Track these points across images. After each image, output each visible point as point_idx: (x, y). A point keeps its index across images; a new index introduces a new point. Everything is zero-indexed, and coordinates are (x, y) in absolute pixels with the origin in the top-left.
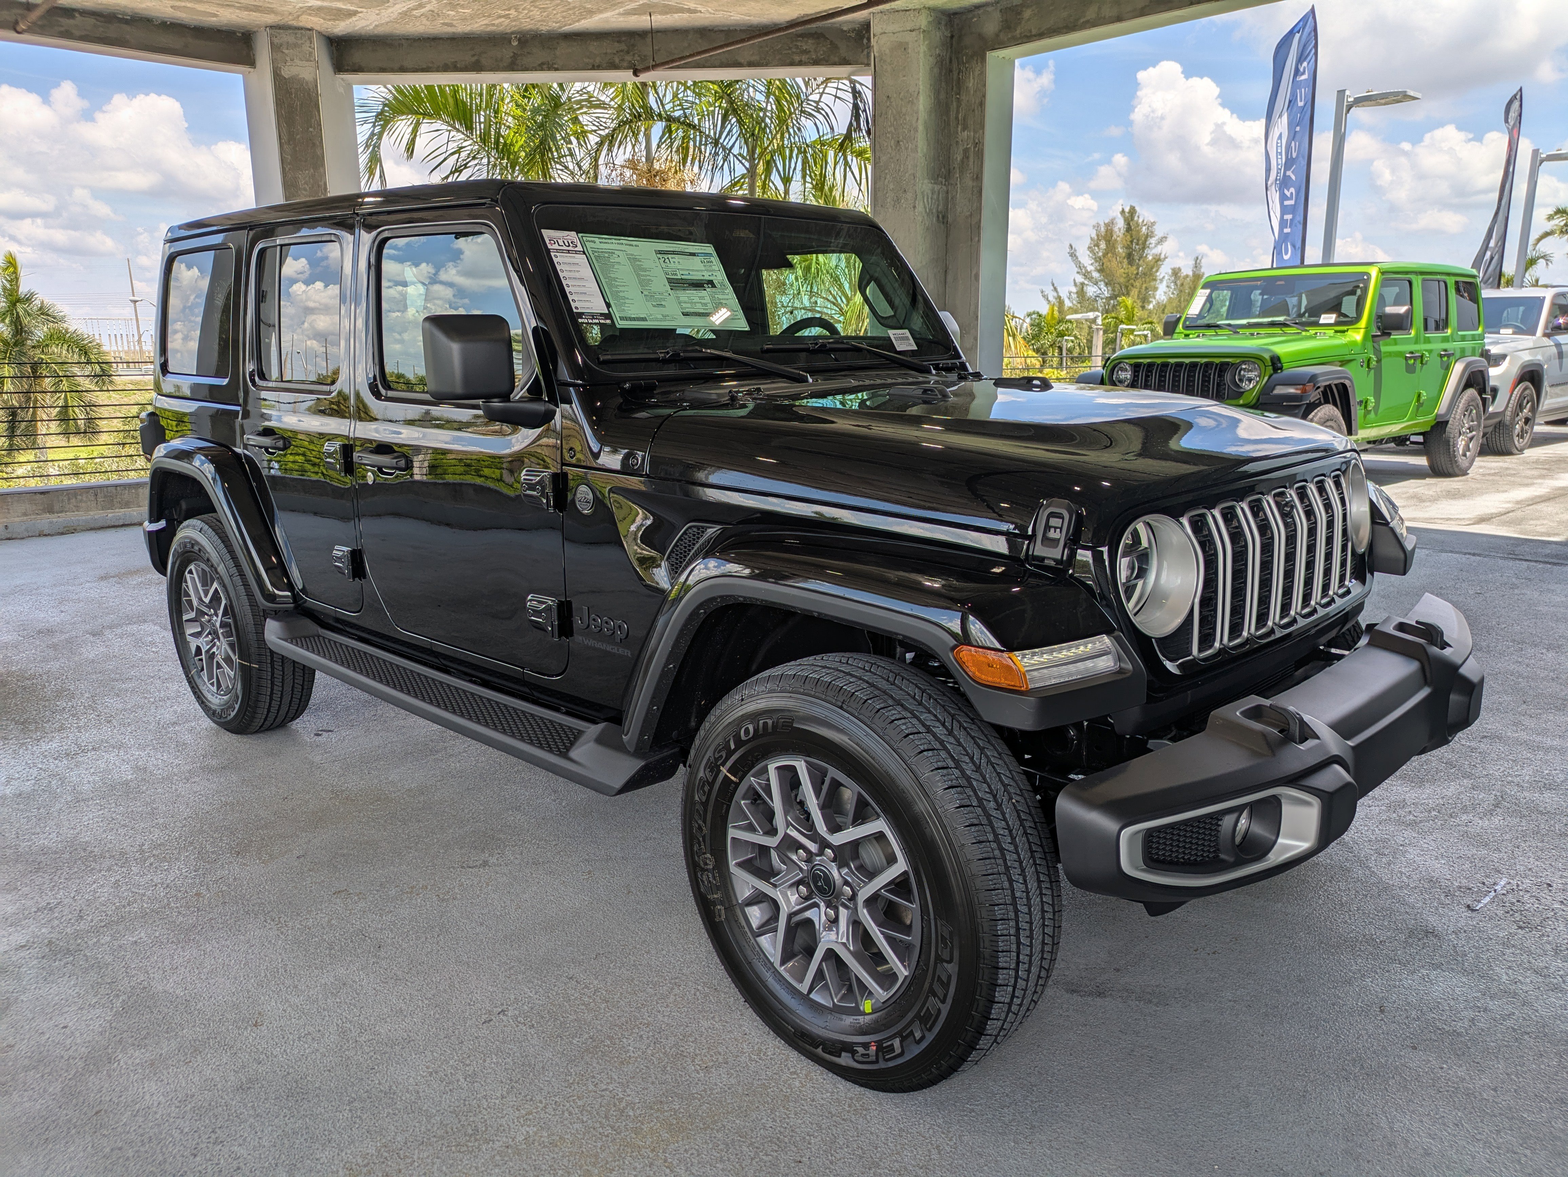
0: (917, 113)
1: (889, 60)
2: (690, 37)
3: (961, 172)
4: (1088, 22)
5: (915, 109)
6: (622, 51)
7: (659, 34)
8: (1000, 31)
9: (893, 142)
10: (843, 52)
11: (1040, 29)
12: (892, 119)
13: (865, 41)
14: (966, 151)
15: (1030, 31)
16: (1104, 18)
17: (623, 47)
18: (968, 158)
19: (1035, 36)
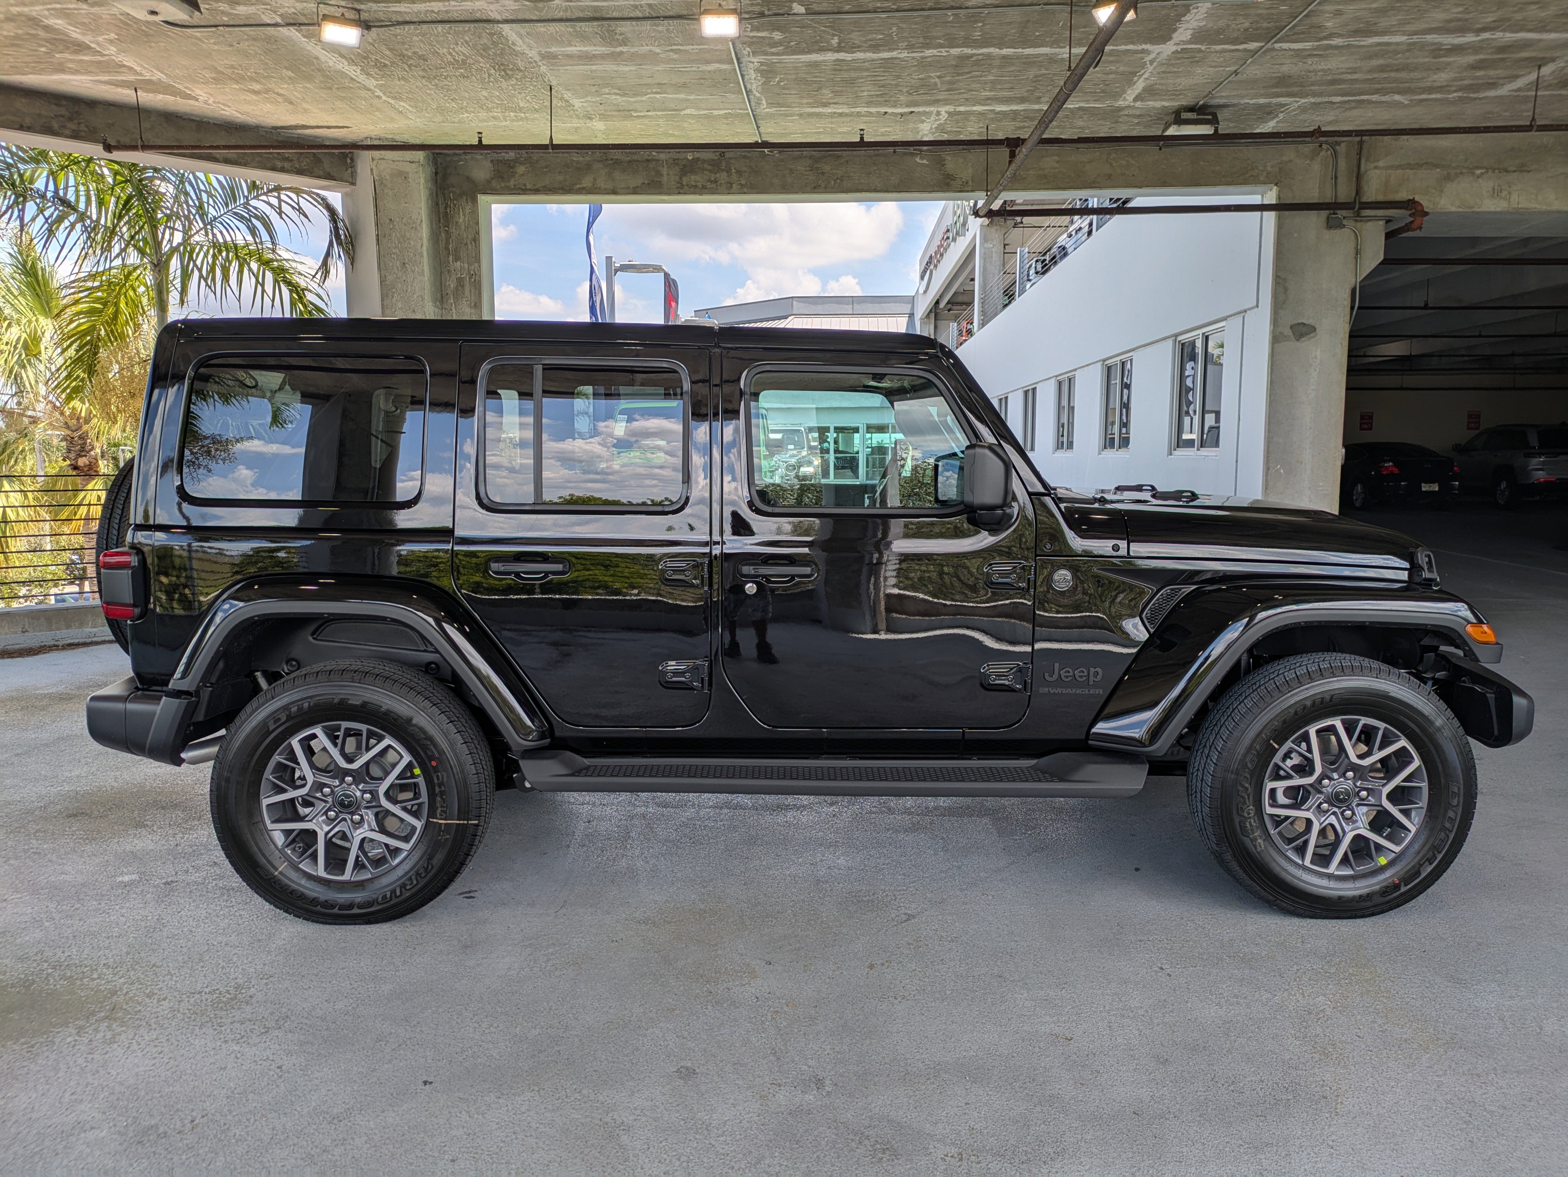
0: (421, 239)
1: (389, 185)
2: (153, 118)
3: (456, 299)
4: (584, 188)
5: (419, 235)
6: (62, 116)
7: (112, 107)
8: (493, 179)
9: (398, 263)
10: (327, 165)
11: (534, 185)
12: (397, 242)
13: (349, 161)
14: (460, 281)
15: (525, 185)
16: (600, 188)
17: (63, 111)
18: (463, 286)
19: (530, 190)
